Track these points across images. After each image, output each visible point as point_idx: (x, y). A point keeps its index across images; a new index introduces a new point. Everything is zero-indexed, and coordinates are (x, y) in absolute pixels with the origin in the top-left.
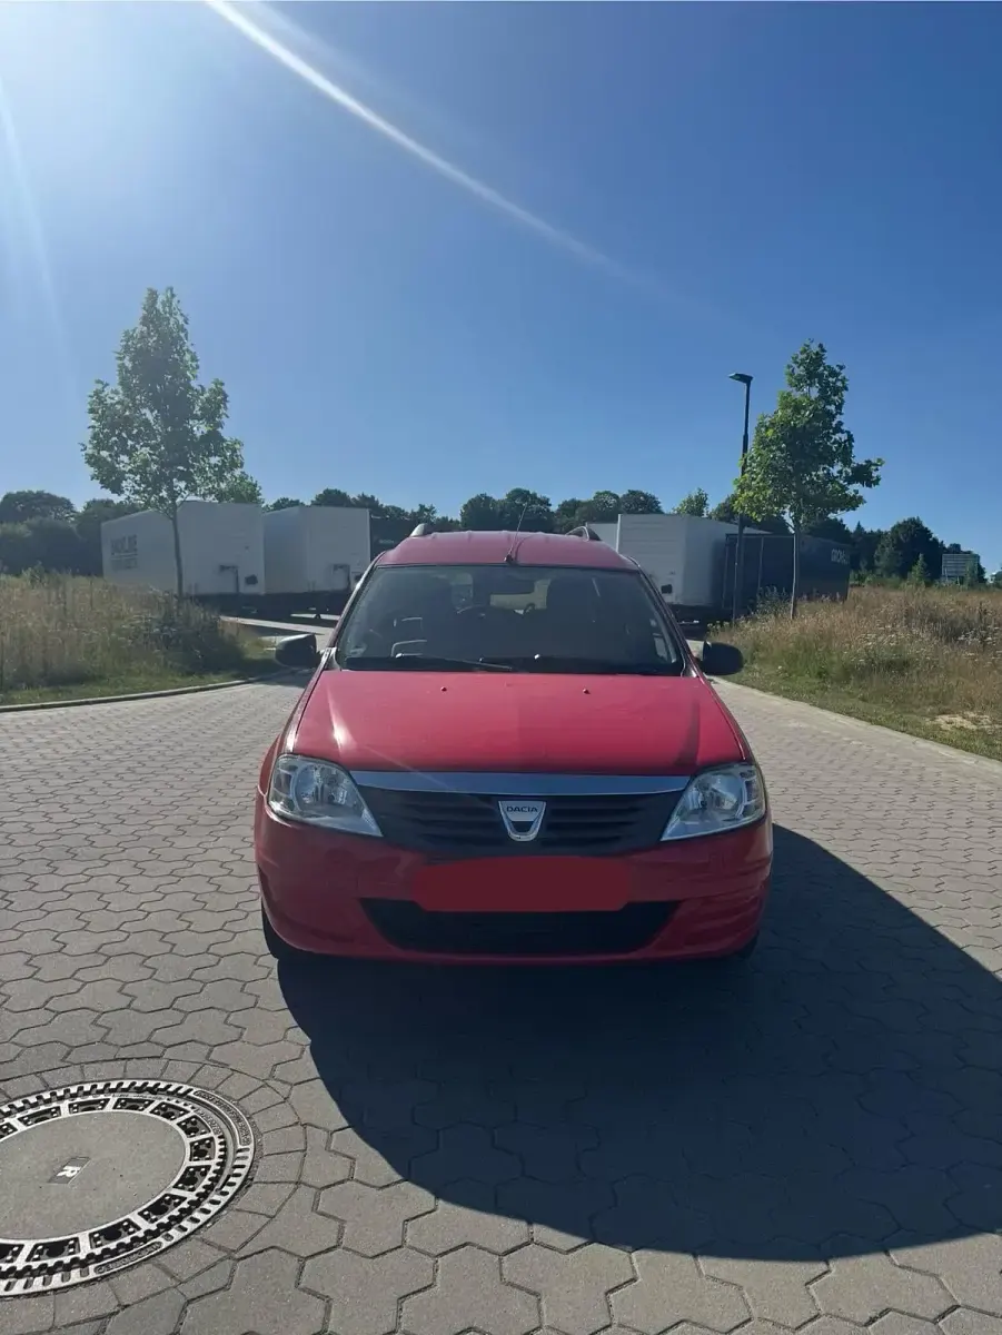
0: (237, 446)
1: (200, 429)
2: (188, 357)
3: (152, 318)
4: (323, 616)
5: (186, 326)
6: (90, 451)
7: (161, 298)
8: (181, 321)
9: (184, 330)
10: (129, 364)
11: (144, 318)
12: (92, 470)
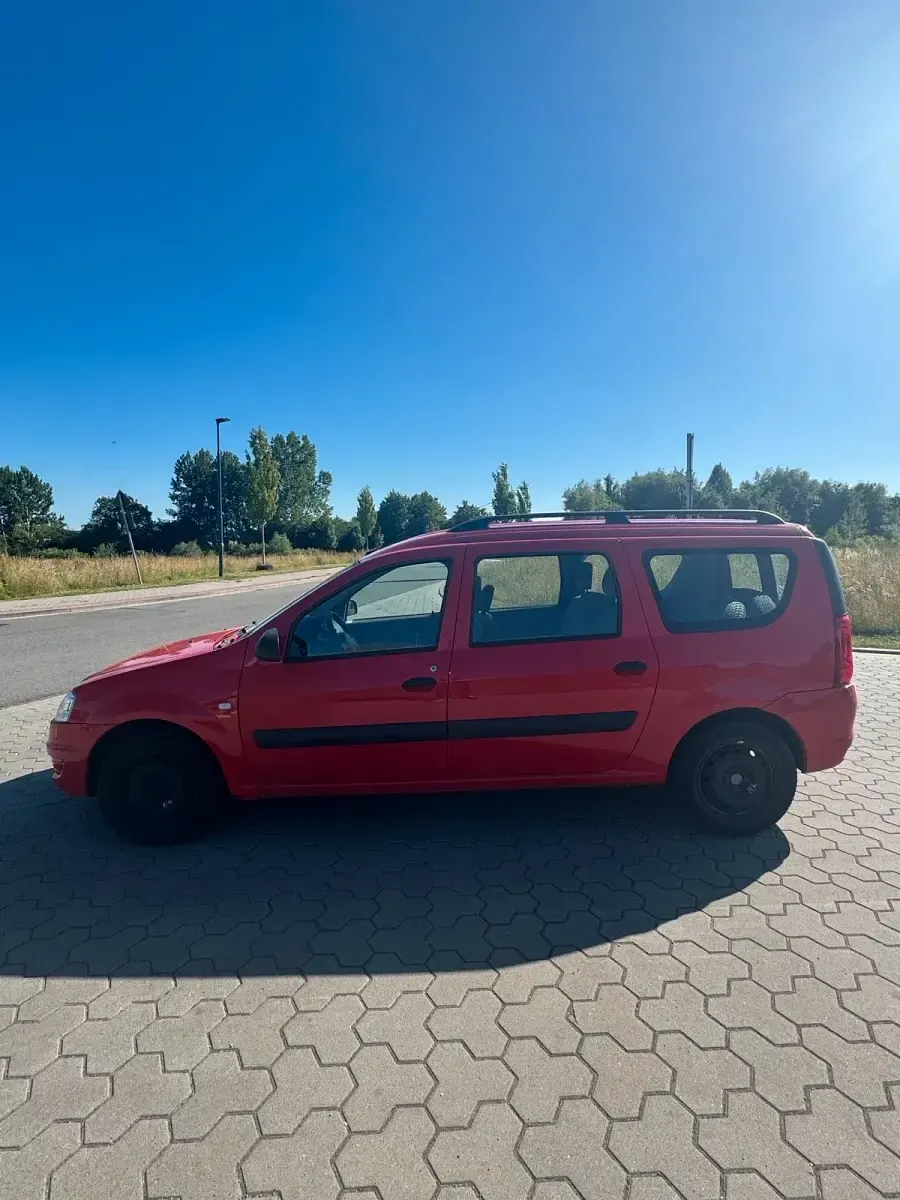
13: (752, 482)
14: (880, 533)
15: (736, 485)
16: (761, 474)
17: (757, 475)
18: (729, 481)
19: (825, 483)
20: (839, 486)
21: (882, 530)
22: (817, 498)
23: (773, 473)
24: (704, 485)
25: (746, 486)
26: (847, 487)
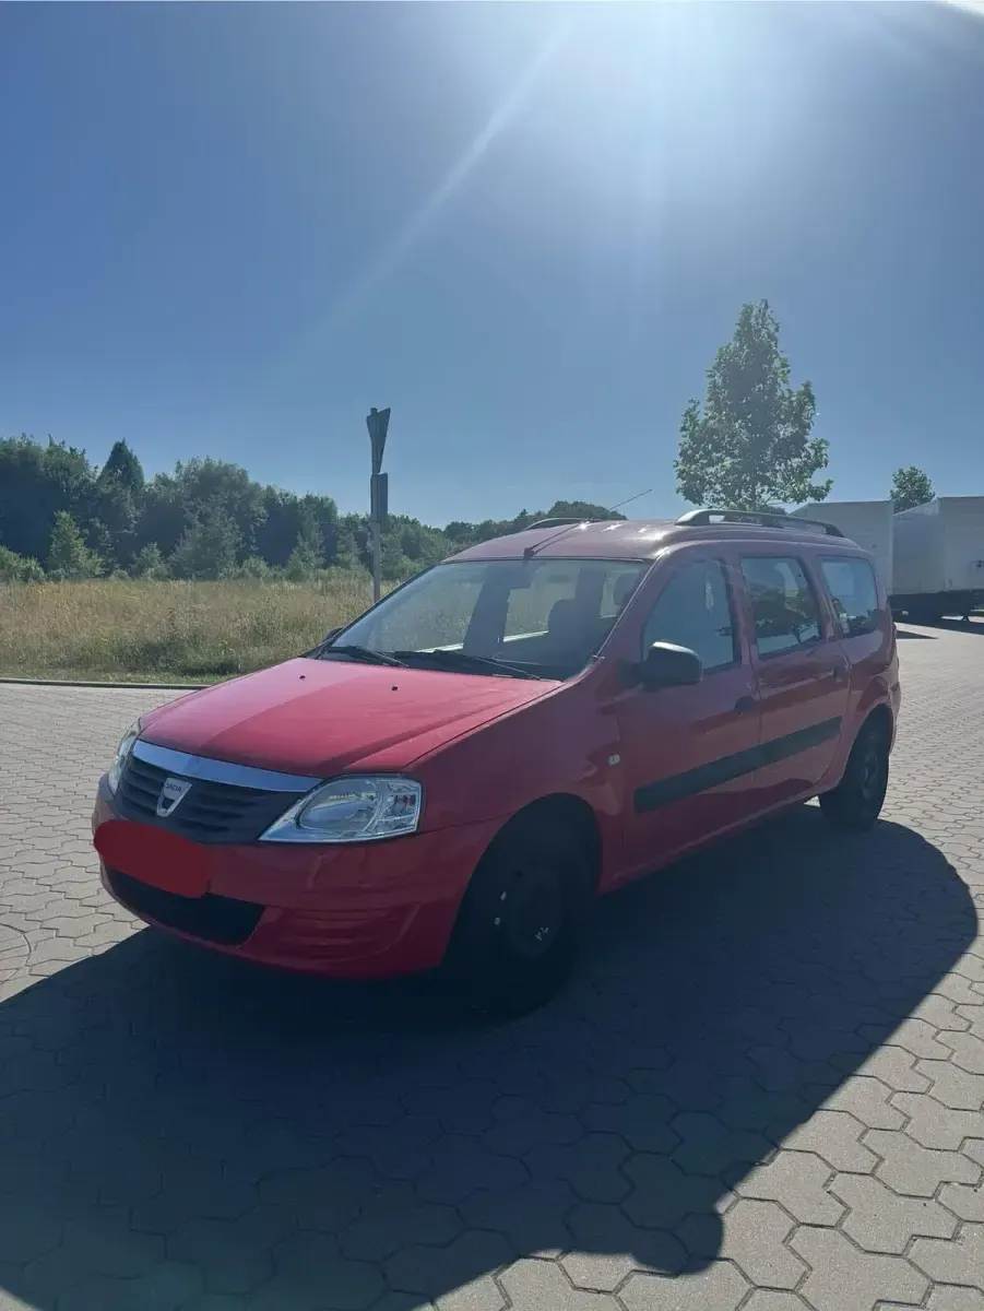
0: (823, 445)
1: (786, 431)
2: (777, 363)
3: (746, 331)
4: (972, 619)
5: (776, 334)
6: (681, 467)
7: (755, 312)
8: (772, 328)
9: (776, 340)
10: (719, 381)
11: (738, 334)
12: (680, 483)
13: (172, 476)
14: (337, 562)
15: (149, 478)
16: (185, 464)
17: (179, 466)
18: (139, 471)
19: (269, 488)
20: (287, 495)
21: (338, 559)
22: (262, 510)
23: (201, 466)
24: (100, 470)
25: (163, 481)
26: (296, 498)
